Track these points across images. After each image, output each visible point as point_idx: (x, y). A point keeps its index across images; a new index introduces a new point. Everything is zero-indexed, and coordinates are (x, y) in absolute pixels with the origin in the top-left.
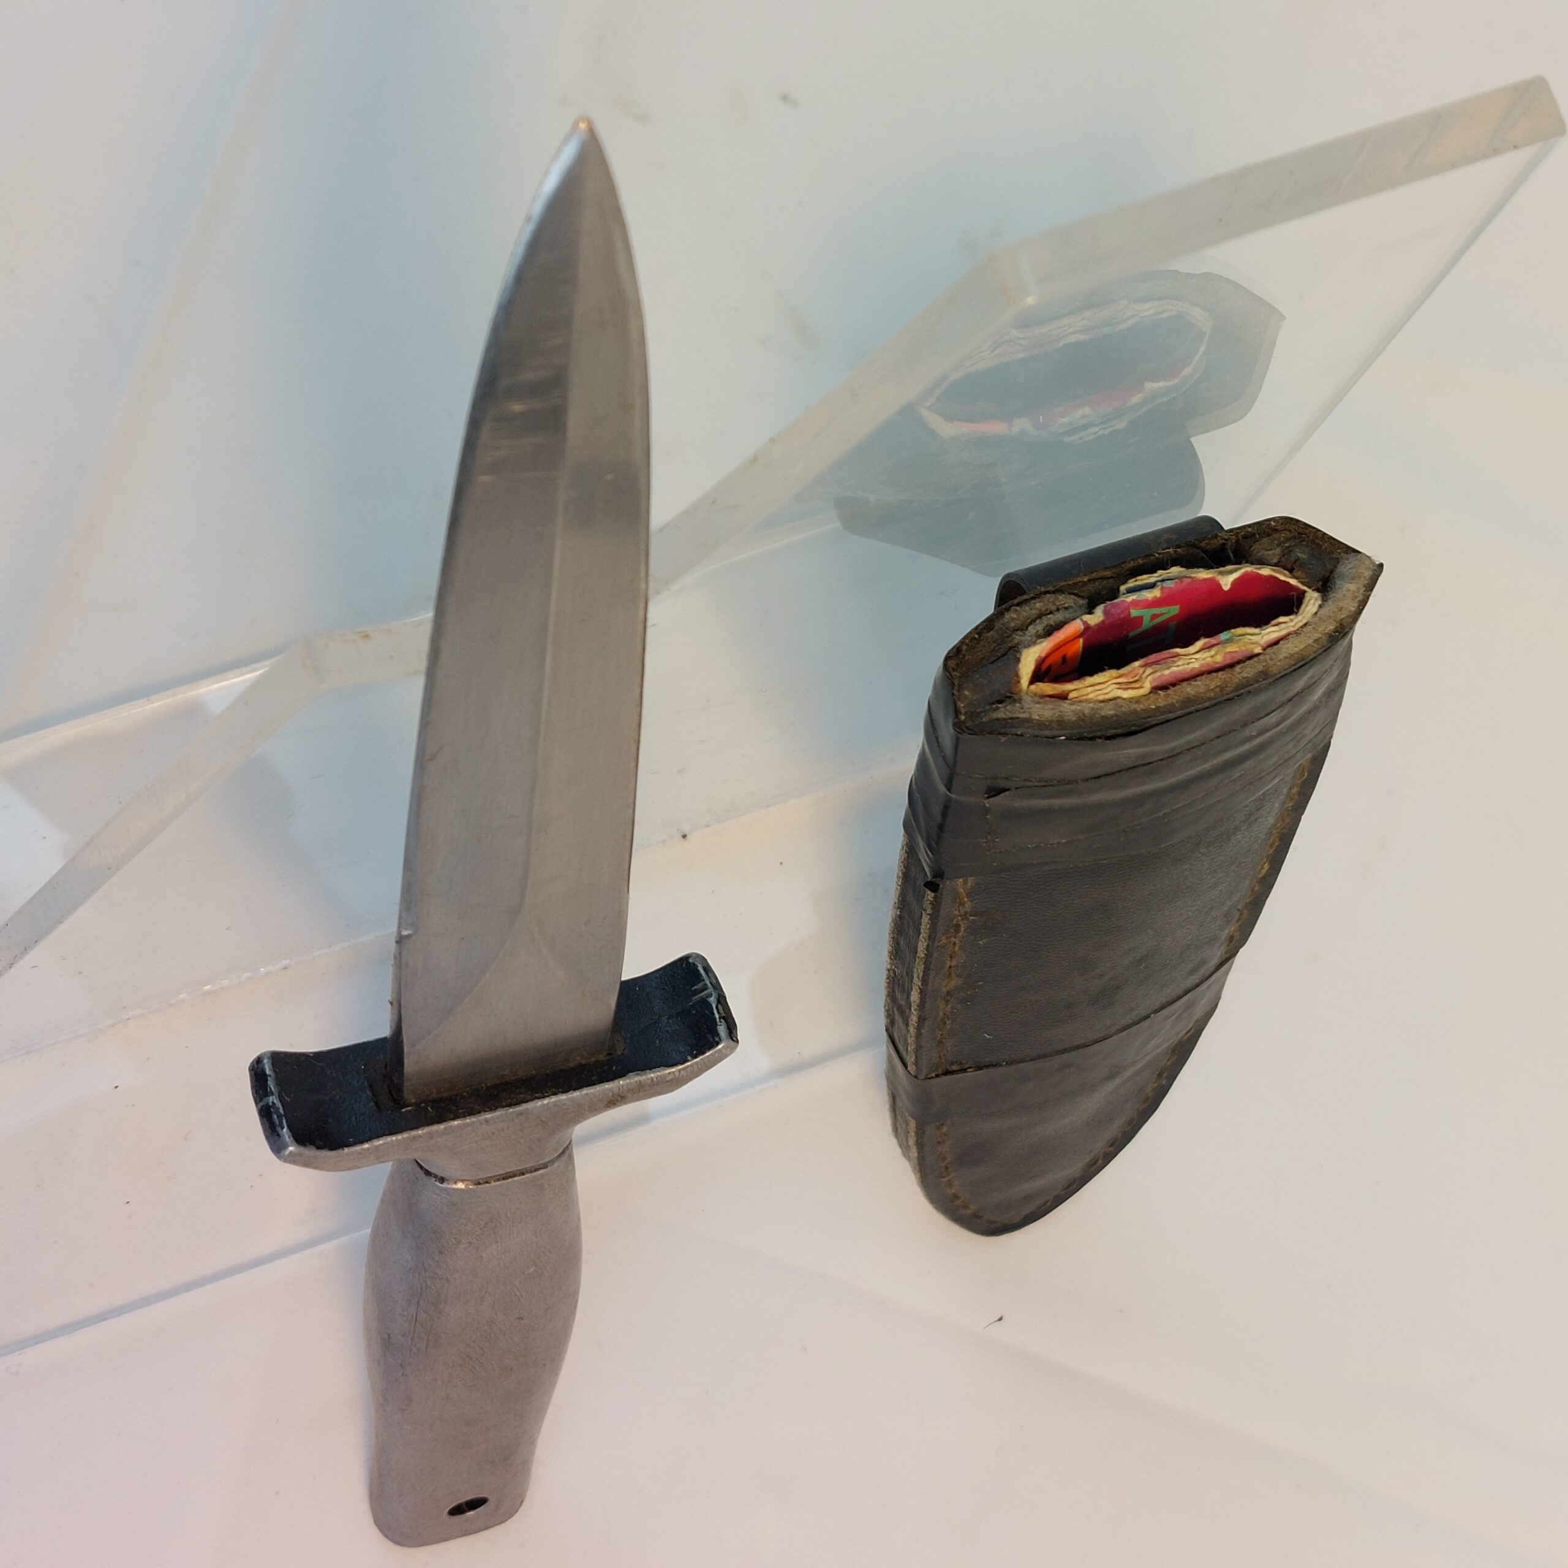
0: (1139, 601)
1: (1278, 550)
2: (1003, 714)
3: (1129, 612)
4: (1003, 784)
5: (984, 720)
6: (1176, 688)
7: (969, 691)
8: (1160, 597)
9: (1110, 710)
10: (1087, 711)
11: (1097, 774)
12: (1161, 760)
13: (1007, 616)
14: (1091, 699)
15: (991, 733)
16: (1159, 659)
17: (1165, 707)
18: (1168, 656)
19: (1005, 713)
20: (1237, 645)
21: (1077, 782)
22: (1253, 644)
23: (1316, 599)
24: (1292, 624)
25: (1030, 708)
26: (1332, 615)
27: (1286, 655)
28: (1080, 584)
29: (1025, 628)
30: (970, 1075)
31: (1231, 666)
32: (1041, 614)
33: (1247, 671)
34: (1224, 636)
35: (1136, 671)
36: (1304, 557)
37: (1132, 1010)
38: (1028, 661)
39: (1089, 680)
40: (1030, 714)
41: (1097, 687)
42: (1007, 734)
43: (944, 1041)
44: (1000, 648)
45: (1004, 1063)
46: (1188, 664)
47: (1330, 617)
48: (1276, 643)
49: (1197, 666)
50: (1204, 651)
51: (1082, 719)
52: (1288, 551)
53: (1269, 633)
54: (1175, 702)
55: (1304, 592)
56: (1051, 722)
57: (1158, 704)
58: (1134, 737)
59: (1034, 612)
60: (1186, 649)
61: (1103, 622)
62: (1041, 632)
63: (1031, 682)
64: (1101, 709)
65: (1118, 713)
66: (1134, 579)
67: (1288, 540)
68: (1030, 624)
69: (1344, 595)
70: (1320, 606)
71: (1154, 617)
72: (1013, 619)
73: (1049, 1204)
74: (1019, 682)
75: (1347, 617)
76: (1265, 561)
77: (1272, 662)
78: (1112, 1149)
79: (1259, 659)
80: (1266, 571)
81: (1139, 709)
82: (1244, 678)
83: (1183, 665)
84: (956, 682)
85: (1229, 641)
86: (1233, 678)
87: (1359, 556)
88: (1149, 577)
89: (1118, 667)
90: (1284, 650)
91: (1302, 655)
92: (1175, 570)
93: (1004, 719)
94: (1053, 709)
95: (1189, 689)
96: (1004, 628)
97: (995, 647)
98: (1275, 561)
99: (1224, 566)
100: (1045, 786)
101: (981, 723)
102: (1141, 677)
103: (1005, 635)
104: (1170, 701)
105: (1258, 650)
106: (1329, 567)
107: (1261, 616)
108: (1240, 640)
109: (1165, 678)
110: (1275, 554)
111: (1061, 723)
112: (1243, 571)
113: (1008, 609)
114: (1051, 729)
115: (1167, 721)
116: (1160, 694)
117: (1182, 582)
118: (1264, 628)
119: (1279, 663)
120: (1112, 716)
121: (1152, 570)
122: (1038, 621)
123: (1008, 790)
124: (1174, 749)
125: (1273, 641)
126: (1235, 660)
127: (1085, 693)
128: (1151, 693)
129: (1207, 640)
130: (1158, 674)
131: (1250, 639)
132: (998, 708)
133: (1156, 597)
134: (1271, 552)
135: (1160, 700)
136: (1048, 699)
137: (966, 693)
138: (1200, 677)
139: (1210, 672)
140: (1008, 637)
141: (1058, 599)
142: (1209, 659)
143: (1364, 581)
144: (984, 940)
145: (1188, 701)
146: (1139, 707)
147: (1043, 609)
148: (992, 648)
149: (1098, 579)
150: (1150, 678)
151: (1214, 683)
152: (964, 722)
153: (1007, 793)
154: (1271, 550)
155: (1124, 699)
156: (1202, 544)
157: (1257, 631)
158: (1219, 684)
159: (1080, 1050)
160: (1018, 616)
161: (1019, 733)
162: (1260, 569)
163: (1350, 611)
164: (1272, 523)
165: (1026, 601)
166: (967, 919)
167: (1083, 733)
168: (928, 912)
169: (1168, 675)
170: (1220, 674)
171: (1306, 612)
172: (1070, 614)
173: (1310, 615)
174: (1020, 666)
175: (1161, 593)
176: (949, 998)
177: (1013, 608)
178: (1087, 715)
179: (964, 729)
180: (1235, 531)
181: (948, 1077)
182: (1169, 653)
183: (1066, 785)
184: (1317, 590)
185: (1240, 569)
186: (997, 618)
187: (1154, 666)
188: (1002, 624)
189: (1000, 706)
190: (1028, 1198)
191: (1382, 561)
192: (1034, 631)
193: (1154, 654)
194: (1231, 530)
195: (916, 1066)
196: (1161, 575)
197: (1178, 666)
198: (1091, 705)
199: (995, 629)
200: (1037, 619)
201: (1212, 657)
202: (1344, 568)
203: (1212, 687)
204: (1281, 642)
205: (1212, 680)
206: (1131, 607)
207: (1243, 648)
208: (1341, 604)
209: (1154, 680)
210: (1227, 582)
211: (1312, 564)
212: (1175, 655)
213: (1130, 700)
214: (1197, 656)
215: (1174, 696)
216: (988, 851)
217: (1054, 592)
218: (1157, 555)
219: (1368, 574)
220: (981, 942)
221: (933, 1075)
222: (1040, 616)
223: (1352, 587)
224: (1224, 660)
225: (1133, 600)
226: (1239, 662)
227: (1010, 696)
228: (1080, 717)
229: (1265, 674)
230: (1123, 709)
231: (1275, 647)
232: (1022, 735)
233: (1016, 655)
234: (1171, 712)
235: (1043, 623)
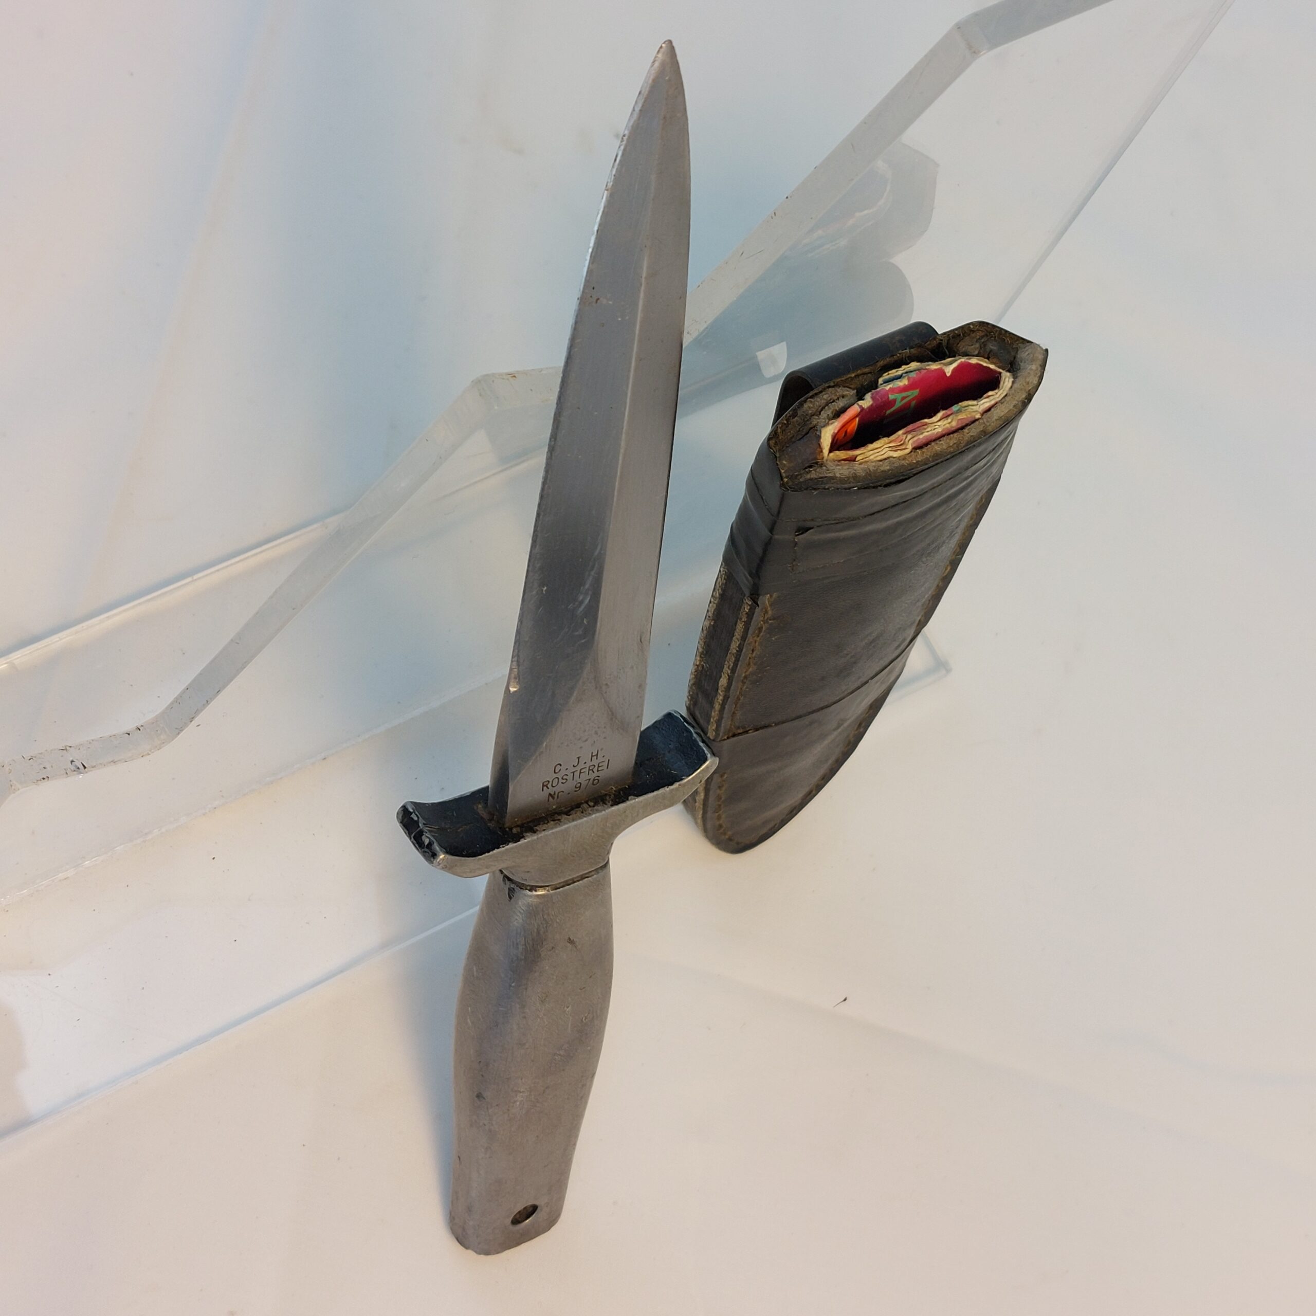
0: (895, 388)
1: (977, 345)
2: (814, 475)
3: (888, 397)
4: (809, 524)
5: (801, 480)
6: (928, 447)
7: (786, 461)
8: (908, 384)
9: (887, 466)
10: (871, 469)
11: (872, 511)
12: (914, 498)
13: (806, 406)
14: (873, 459)
15: (806, 489)
16: (914, 428)
17: (922, 461)
18: (920, 425)
19: (816, 474)
20: (964, 414)
21: (859, 519)
22: (975, 412)
23: (1009, 378)
24: (998, 396)
25: (834, 470)
26: (1023, 387)
27: (997, 418)
28: (850, 379)
29: (818, 413)
30: (752, 734)
31: (962, 428)
32: (827, 403)
33: (973, 431)
34: (955, 408)
35: (901, 437)
36: (995, 348)
37: (859, 678)
38: (827, 436)
39: (871, 446)
40: (835, 474)
41: (876, 451)
42: (819, 489)
43: (736, 712)
44: (803, 429)
45: (774, 724)
46: (934, 429)
47: (1021, 389)
48: (989, 410)
49: (940, 431)
50: (944, 420)
51: (869, 474)
52: (984, 345)
53: (984, 403)
54: (928, 457)
55: (1000, 373)
56: (849, 478)
57: (917, 460)
58: (901, 484)
59: (823, 401)
60: (931, 419)
61: (872, 405)
62: (831, 415)
63: (831, 451)
64: (881, 466)
65: (893, 468)
66: (887, 373)
67: (982, 337)
68: (822, 410)
69: (1029, 373)
70: (1013, 382)
71: (903, 398)
72: (810, 408)
73: (777, 826)
74: (822, 452)
75: (1032, 388)
76: (970, 354)
77: (988, 424)
78: (822, 782)
79: (979, 422)
80: (974, 361)
81: (905, 464)
82: (972, 436)
83: (931, 430)
84: (778, 455)
85: (959, 411)
86: (964, 437)
87: (1032, 345)
88: (897, 371)
89: (888, 436)
90: (995, 415)
91: (1007, 417)
92: (914, 365)
93: (816, 479)
94: (848, 469)
95: (936, 447)
96: (805, 414)
97: (800, 429)
98: (976, 352)
99: (944, 359)
100: (837, 523)
101: (799, 482)
102: (905, 441)
103: (806, 420)
104: (925, 456)
105: (978, 416)
106: (1013, 354)
107: (977, 392)
108: (966, 410)
109: (920, 441)
110: (975, 348)
111: (855, 477)
112: (959, 361)
113: (805, 401)
114: (850, 483)
115: (923, 471)
116: (918, 452)
117: (920, 372)
118: (979, 400)
119: (992, 424)
120: (889, 470)
121: (897, 365)
122: (826, 407)
123: (812, 528)
124: (923, 490)
125: (987, 408)
126: (964, 424)
127: (868, 455)
128: (911, 452)
129: (944, 412)
130: (915, 439)
131: (972, 409)
132: (810, 471)
133: (905, 384)
134: (972, 347)
135: (919, 456)
136: (843, 462)
137: (784, 462)
138: (943, 438)
139: (949, 434)
140: (808, 420)
141: (837, 391)
142: (948, 425)
143: (1039, 362)
144: (776, 637)
145: (937, 455)
146: (905, 463)
147: (829, 399)
148: (798, 429)
149: (861, 375)
150: (911, 441)
151: (952, 441)
152: (787, 482)
153: (811, 531)
154: (972, 345)
155: (894, 458)
156: (926, 345)
157: (975, 402)
158: (955, 442)
159: (824, 710)
160: (813, 405)
161: (827, 487)
162: (970, 359)
163: (1034, 384)
164: (972, 326)
165: (816, 394)
166: (768, 623)
167: (869, 484)
168: (743, 620)
169: (922, 438)
170: (955, 435)
171: (1004, 387)
172: (846, 401)
173: (1007, 389)
174: (822, 440)
175: (909, 381)
176: (745, 681)
177: (809, 400)
178: (872, 471)
179: (788, 488)
180: (947, 334)
181: (735, 738)
182: (921, 423)
183: (852, 521)
184: (1009, 371)
185: (956, 360)
186: (798, 408)
187: (913, 433)
188: (803, 412)
189: (811, 469)
190: (765, 823)
191: (1047, 348)
192: (826, 415)
193: (911, 425)
194: (944, 334)
195: (716, 732)
196: (904, 369)
197: (928, 431)
198: (874, 464)
199: (798, 415)
200: (825, 406)
201: (949, 423)
202: (1023, 354)
203: (951, 445)
204: (992, 410)
205: (951, 439)
206: (889, 393)
207: (969, 416)
208: (1027, 380)
209: (914, 442)
210: (949, 370)
211: (1001, 353)
212: (925, 424)
213: (899, 458)
214: (939, 423)
215: (927, 452)
216: (792, 573)
217: (833, 387)
218: (898, 355)
219: (1041, 357)
220: (773, 639)
221: (726, 738)
222: (827, 404)
223: (1034, 367)
224: (957, 425)
225: (890, 388)
226: (967, 425)
227: (816, 463)
228: (867, 473)
229: (984, 432)
230: (895, 465)
231: (989, 413)
232: (828, 489)
233: (816, 433)
234: (927, 464)
235: (831, 409)
